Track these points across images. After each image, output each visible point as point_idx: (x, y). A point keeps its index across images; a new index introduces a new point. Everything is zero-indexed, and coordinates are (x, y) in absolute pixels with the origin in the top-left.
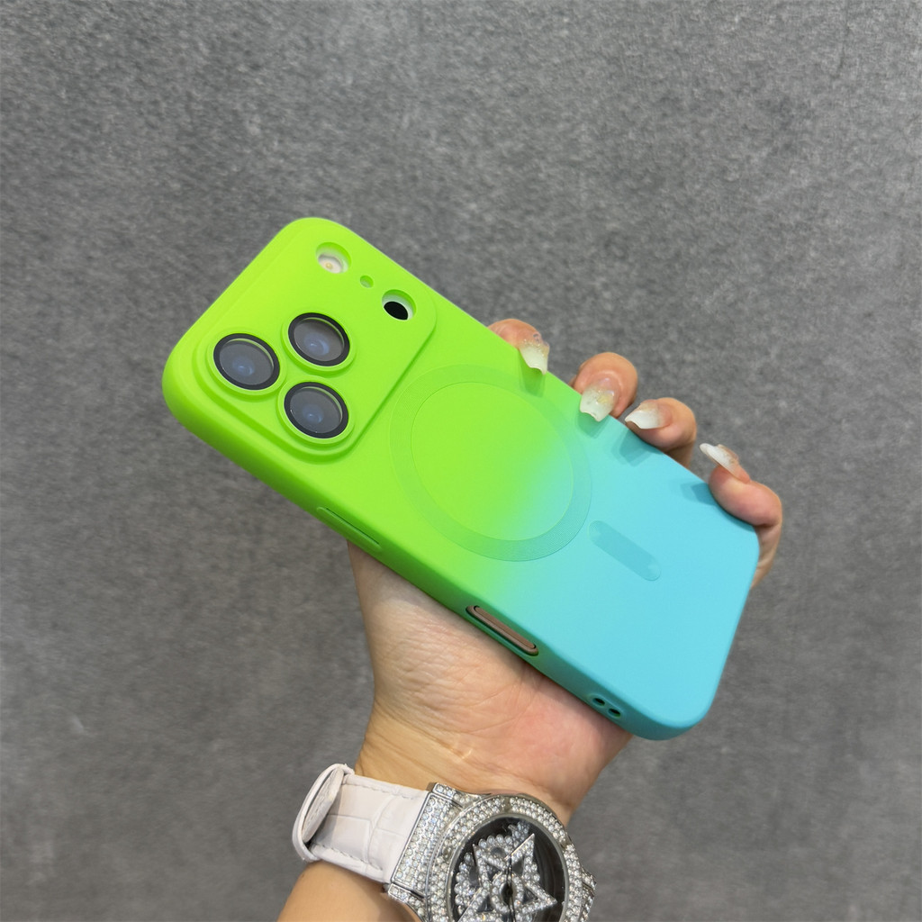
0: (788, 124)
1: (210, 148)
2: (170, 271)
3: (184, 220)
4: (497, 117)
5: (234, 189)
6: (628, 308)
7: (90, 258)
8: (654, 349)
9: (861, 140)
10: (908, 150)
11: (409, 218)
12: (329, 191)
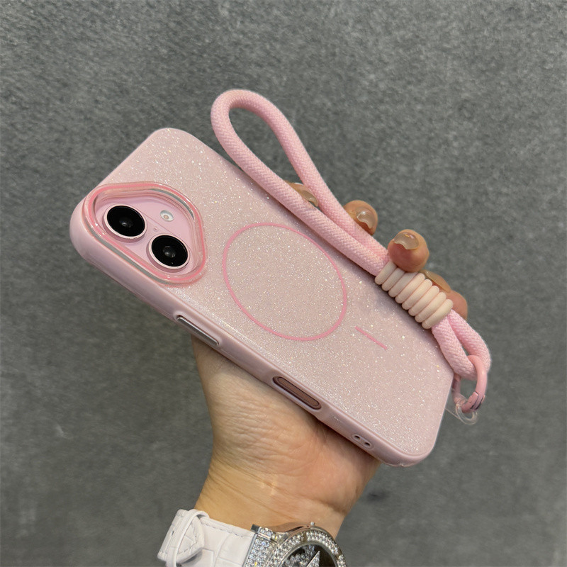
1: (191, 24)
3: (167, 77)
5: (205, 55)
6: (468, 154)
7: (97, 101)
8: (482, 183)
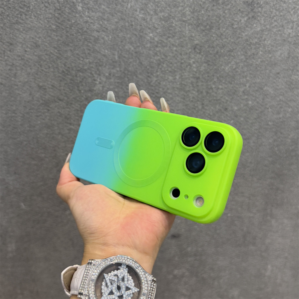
0: (254, 9)
2: (52, 55)
4: (159, 5)
9: (277, 15)
10: (292, 19)
11: (130, 38)
12: (104, 29)
